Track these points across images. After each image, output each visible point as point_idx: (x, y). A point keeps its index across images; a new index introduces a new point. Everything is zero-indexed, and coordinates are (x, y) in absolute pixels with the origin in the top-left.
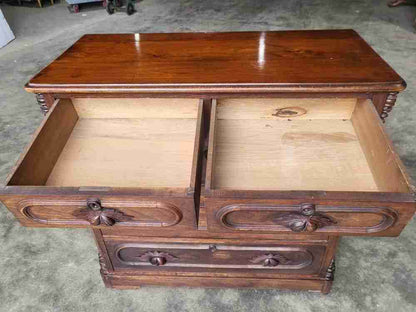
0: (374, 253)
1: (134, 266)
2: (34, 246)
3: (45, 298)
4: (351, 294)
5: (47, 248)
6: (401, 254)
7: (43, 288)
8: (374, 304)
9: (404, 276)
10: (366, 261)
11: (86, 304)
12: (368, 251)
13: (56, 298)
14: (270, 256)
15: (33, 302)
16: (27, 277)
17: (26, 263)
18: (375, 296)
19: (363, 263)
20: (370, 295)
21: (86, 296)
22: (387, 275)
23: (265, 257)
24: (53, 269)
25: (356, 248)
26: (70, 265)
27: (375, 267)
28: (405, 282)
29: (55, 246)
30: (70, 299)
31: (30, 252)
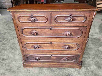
0: (89, 58)
1: (32, 61)
2: (4, 58)
3: (7, 70)
4: (85, 67)
5: (8, 59)
6: (96, 58)
7: (7, 68)
8: (90, 69)
9: (97, 63)
10: (88, 60)
11: (18, 71)
12: (88, 58)
13: (10, 70)
14: (66, 58)
15: (4, 71)
16: (2, 65)
17: (2, 62)
18: (90, 67)
19: (87, 60)
20: (89, 67)
21: (18, 69)
22: (93, 62)
23: (65, 58)
24: (9, 63)
25: (85, 57)
26: (14, 62)
27: (90, 61)
28: (97, 64)
29: (10, 58)
30: (14, 70)
31: (3, 60)
